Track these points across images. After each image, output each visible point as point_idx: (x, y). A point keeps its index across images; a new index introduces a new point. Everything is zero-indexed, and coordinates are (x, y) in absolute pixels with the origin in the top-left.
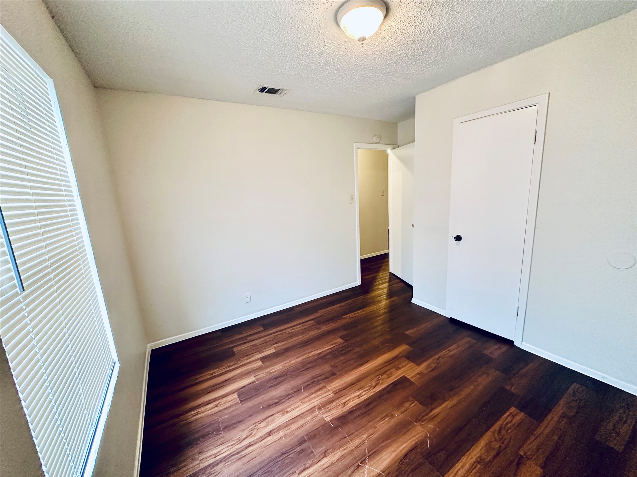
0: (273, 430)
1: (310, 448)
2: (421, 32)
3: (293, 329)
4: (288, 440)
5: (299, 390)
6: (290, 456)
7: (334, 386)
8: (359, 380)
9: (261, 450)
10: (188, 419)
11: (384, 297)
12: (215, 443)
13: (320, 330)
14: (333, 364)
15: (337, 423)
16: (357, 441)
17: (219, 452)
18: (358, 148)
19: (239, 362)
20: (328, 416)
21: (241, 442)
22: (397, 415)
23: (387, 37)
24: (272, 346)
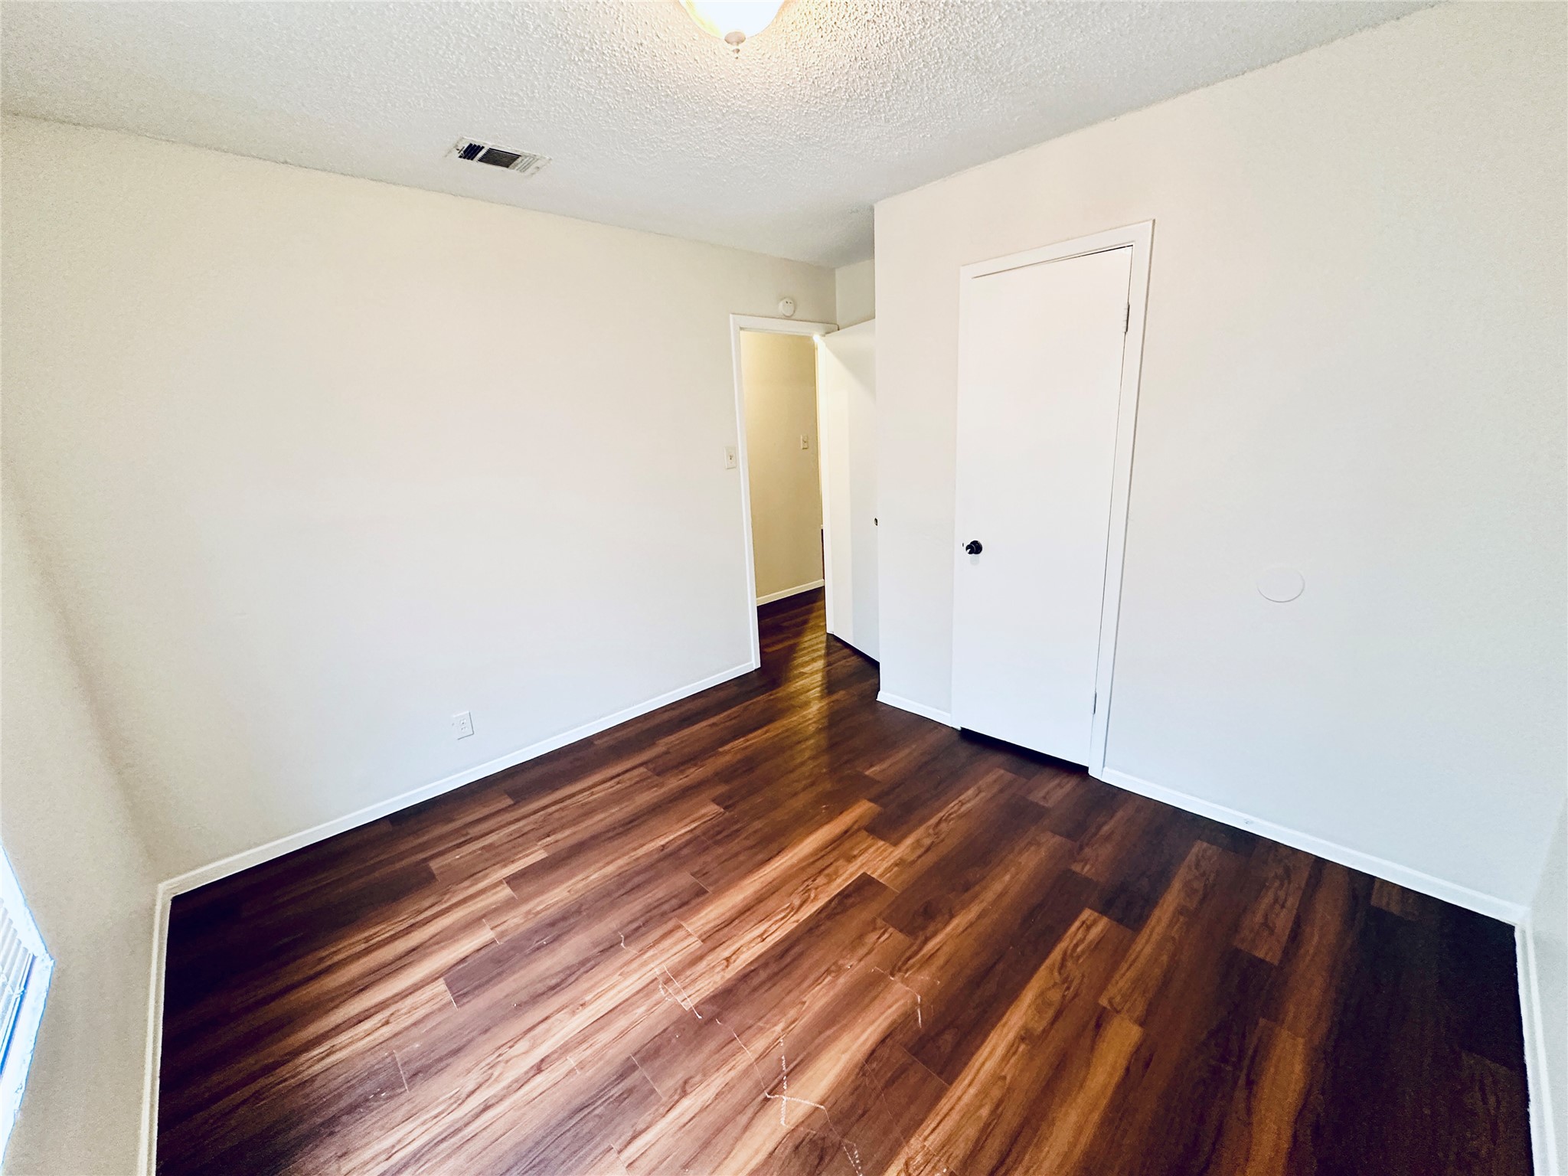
0: (548, 1056)
1: (647, 1081)
2: (881, 40)
3: (592, 794)
4: (589, 1074)
5: (611, 947)
6: (597, 1112)
7: (703, 921)
8: (760, 899)
9: (518, 1113)
10: (299, 1073)
11: (815, 693)
12: (385, 1120)
13: (663, 790)
14: (695, 870)
15: (711, 1009)
16: (760, 1044)
17: (399, 1141)
18: (741, 329)
19: (447, 896)
20: (690, 996)
21: (460, 1105)
22: (851, 966)
23: (799, 43)
24: (540, 843)
